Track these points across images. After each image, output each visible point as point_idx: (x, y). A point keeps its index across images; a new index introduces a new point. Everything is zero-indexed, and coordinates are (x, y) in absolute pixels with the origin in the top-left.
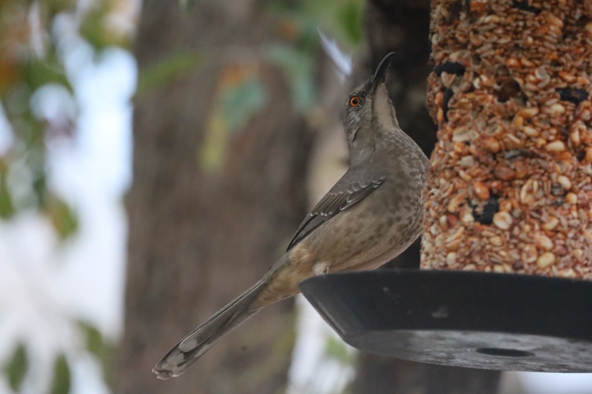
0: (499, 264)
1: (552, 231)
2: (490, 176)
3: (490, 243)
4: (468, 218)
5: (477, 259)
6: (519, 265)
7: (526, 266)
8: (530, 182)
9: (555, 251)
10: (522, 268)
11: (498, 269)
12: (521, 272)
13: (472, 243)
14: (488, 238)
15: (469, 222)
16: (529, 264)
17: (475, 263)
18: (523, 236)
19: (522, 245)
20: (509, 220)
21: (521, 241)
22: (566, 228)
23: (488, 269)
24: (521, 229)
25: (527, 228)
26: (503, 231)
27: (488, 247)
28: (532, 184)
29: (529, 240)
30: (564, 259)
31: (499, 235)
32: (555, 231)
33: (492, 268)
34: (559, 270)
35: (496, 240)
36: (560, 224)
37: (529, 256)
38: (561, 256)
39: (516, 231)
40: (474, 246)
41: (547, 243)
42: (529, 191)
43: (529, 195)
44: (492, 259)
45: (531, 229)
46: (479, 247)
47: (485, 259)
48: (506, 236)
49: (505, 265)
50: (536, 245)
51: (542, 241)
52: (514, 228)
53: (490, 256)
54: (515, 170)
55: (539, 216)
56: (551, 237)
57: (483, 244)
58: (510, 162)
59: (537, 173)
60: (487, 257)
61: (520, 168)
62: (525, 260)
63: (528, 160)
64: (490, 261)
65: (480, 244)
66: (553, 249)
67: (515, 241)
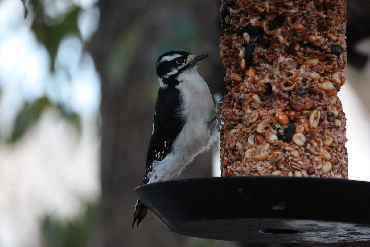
0: (299, 170)
1: (330, 146)
2: (288, 108)
3: (291, 155)
4: (273, 137)
5: (282, 167)
6: (311, 171)
7: (316, 172)
8: (315, 111)
9: (332, 161)
10: (314, 172)
11: (298, 174)
12: (314, 176)
13: (278, 155)
14: (289, 151)
15: (275, 140)
16: (318, 170)
17: (281, 170)
18: (313, 150)
19: (312, 157)
20: (304, 138)
21: (312, 154)
22: (337, 144)
23: (290, 174)
24: (312, 145)
25: (315, 144)
26: (300, 146)
27: (290, 158)
28: (317, 113)
29: (316, 153)
30: (336, 166)
31: (297, 149)
32: (331, 147)
33: (293, 173)
34: (335, 174)
35: (296, 153)
36: (334, 142)
37: (317, 165)
38: (335, 164)
39: (309, 146)
40: (280, 157)
41: (328, 156)
42: (315, 118)
43: (315, 121)
44: (293, 166)
45: (318, 145)
46: (284, 158)
47: (288, 166)
48: (302, 150)
49: (302, 171)
50: (321, 157)
51: (325, 154)
52: (307, 144)
53: (291, 165)
54: (305, 103)
55: (321, 136)
56: (329, 151)
57: (286, 156)
58: (302, 98)
59: (320, 106)
60: (290, 165)
61: (308, 102)
62: (316, 168)
63: (313, 96)
64: (292, 168)
65: (284, 156)
66: (331, 159)
67: (308, 154)
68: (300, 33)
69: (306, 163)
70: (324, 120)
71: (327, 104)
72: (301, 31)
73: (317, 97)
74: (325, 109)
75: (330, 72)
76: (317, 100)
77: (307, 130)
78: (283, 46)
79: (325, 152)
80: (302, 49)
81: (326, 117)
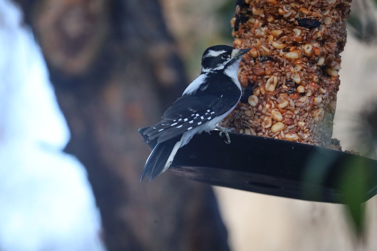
0: (248, 128)
3: (244, 115)
5: (236, 124)
6: (259, 129)
7: (263, 130)
8: (272, 77)
10: (261, 131)
11: (248, 133)
12: (260, 134)
14: (244, 111)
16: (266, 129)
17: (235, 127)
18: (264, 111)
19: (262, 117)
20: (257, 100)
21: (263, 114)
22: (293, 108)
23: (241, 132)
24: (263, 106)
25: (267, 106)
26: (253, 107)
27: (243, 117)
28: (273, 79)
29: (268, 114)
30: (289, 127)
31: (250, 110)
32: (285, 109)
33: (244, 131)
34: (285, 134)
35: (248, 113)
36: (289, 105)
37: (266, 124)
38: (288, 125)
41: (279, 117)
42: (272, 83)
43: (272, 86)
44: (244, 124)
45: (270, 107)
46: (239, 117)
47: (240, 124)
48: (253, 111)
49: (251, 129)
50: (272, 117)
51: (275, 115)
52: (259, 106)
53: (243, 123)
54: (265, 69)
55: (275, 99)
56: (282, 113)
57: (240, 115)
58: (263, 64)
59: (278, 72)
60: (241, 123)
61: (268, 68)
62: (264, 127)
63: (273, 63)
64: (243, 125)
65: (239, 115)
66: (283, 120)
67: (259, 114)
68: (271, 6)
69: (256, 122)
70: (282, 85)
71: (287, 70)
72: (272, 5)
73: (277, 64)
74: (283, 75)
75: (300, 42)
76: (277, 67)
77: (263, 93)
78: (258, 18)
79: (276, 113)
80: (276, 21)
81: (285, 83)
